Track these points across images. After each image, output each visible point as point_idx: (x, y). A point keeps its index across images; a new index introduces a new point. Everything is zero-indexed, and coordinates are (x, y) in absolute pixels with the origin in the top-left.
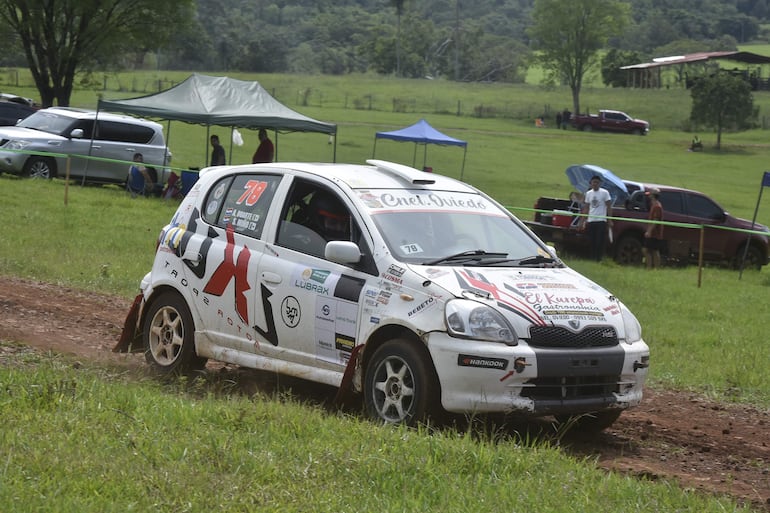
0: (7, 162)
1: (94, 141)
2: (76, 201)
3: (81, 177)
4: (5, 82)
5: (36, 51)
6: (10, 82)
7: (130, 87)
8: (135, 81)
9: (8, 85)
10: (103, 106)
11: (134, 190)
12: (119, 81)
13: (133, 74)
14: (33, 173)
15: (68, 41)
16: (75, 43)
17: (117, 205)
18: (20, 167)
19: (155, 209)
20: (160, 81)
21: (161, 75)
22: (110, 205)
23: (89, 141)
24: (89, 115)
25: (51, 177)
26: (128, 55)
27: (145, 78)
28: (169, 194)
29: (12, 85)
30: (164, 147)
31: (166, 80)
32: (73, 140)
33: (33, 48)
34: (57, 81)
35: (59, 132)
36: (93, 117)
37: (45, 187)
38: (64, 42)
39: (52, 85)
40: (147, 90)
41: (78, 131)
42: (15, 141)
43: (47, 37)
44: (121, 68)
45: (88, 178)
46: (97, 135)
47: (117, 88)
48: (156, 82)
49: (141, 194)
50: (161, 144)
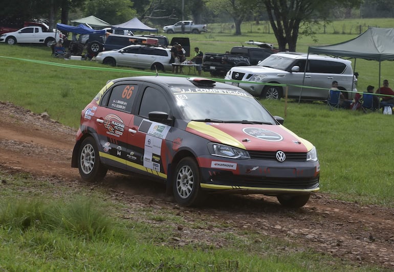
0: (251, 89)
1: (306, 73)
2: (292, 114)
3: (298, 97)
4: (262, 31)
5: (275, 14)
6: (265, 31)
7: (341, 31)
8: (344, 27)
9: (264, 33)
10: (312, 51)
11: (332, 105)
12: (333, 27)
13: (343, 22)
14: (268, 95)
15: (295, 6)
16: (299, 8)
17: (319, 115)
18: (259, 92)
19: (344, 117)
20: (360, 26)
21: (362, 21)
22: (315, 116)
23: (303, 73)
24: (303, 57)
25: (279, 98)
26: (342, 9)
27: (350, 24)
28: (355, 107)
29: (266, 33)
30: (352, 75)
31: (365, 25)
32: (293, 73)
33: (273, 11)
34: (288, 33)
35: (284, 68)
36: (306, 58)
37: (274, 105)
38: (293, 7)
39: (285, 35)
40: (352, 32)
41: (296, 67)
42: (256, 75)
43: (282, 4)
44: (337, 18)
45: (302, 97)
46: (308, 69)
47: (333, 32)
48: (357, 27)
49: (337, 107)
50: (350, 74)
